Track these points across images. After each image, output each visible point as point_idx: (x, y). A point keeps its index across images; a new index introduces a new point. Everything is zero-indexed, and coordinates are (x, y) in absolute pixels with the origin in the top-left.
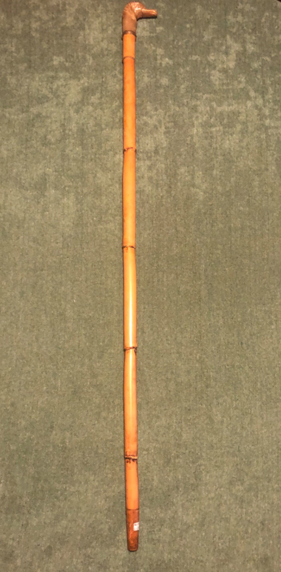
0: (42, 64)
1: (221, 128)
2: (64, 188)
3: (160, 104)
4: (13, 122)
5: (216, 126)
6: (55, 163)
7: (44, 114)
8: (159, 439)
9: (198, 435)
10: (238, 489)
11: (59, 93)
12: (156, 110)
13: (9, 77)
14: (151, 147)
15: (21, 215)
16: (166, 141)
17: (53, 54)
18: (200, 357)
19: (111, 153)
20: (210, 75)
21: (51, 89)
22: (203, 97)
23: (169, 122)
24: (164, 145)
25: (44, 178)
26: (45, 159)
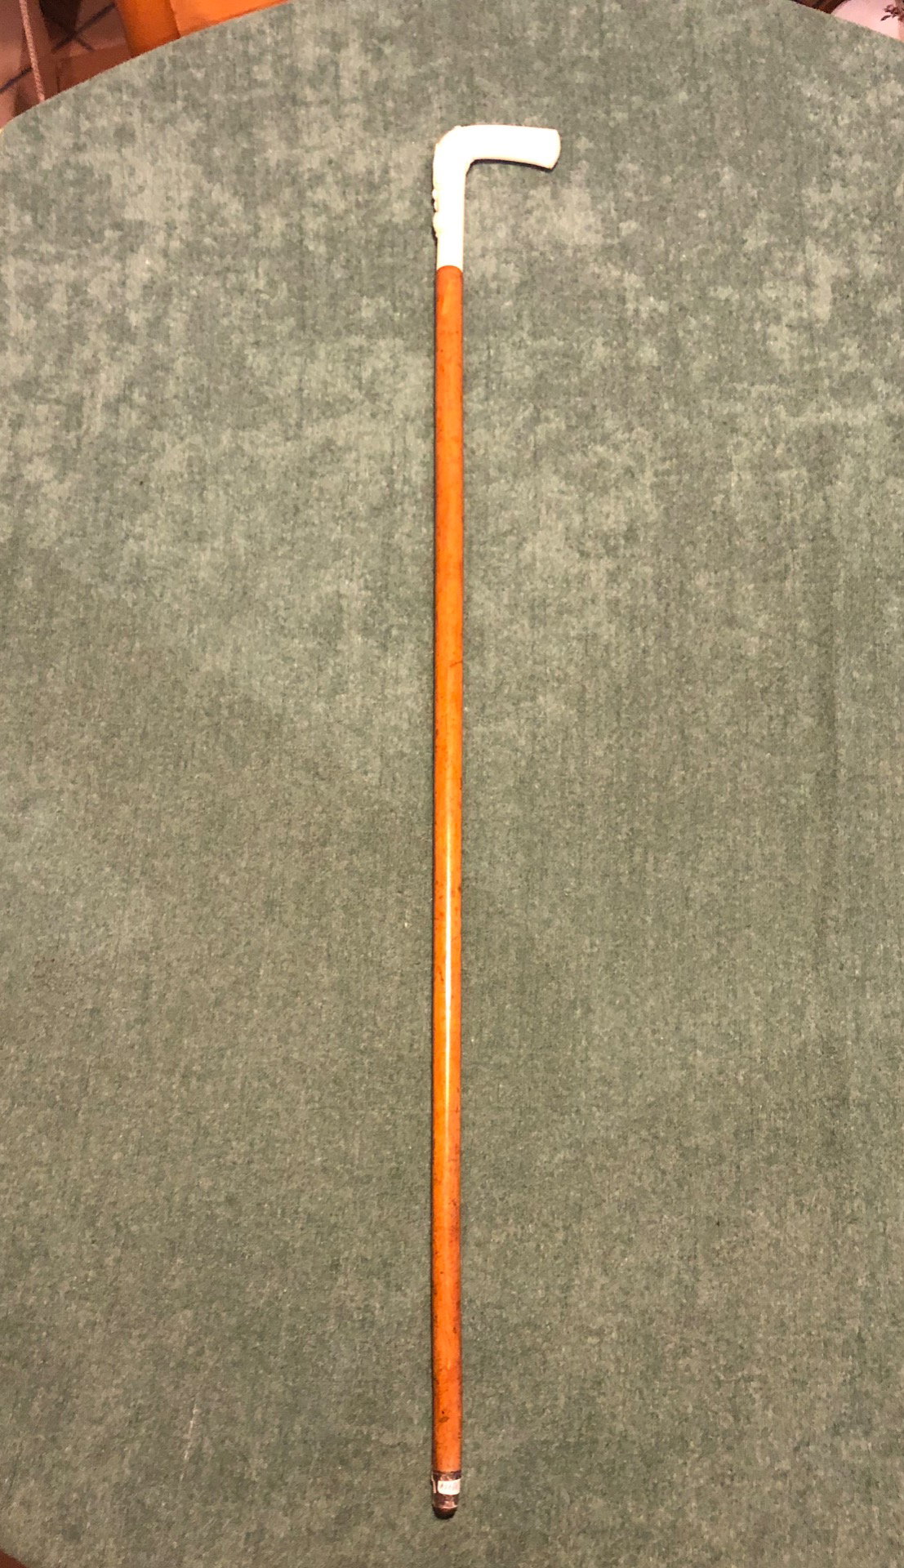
0: (333, 319)
1: (804, 472)
2: (388, 631)
3: (640, 414)
4: (263, 465)
5: (789, 467)
6: (365, 566)
7: (340, 443)
8: (633, 1301)
9: (743, 1294)
10: (856, 1447)
11: (378, 389)
12: (630, 428)
13: (250, 352)
14: (617, 522)
15: (274, 702)
16: (657, 506)
17: (362, 293)
18: (747, 1078)
19: (511, 539)
20: (765, 337)
21: (358, 378)
22: (749, 392)
23: (664, 460)
24: (651, 518)
25: (336, 605)
26: (338, 556)
